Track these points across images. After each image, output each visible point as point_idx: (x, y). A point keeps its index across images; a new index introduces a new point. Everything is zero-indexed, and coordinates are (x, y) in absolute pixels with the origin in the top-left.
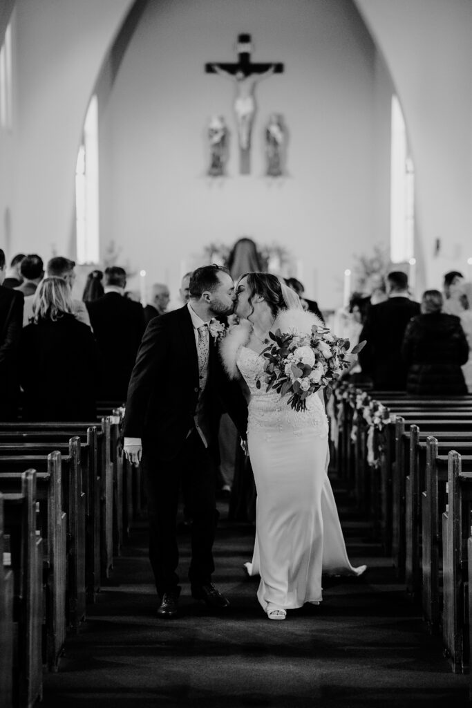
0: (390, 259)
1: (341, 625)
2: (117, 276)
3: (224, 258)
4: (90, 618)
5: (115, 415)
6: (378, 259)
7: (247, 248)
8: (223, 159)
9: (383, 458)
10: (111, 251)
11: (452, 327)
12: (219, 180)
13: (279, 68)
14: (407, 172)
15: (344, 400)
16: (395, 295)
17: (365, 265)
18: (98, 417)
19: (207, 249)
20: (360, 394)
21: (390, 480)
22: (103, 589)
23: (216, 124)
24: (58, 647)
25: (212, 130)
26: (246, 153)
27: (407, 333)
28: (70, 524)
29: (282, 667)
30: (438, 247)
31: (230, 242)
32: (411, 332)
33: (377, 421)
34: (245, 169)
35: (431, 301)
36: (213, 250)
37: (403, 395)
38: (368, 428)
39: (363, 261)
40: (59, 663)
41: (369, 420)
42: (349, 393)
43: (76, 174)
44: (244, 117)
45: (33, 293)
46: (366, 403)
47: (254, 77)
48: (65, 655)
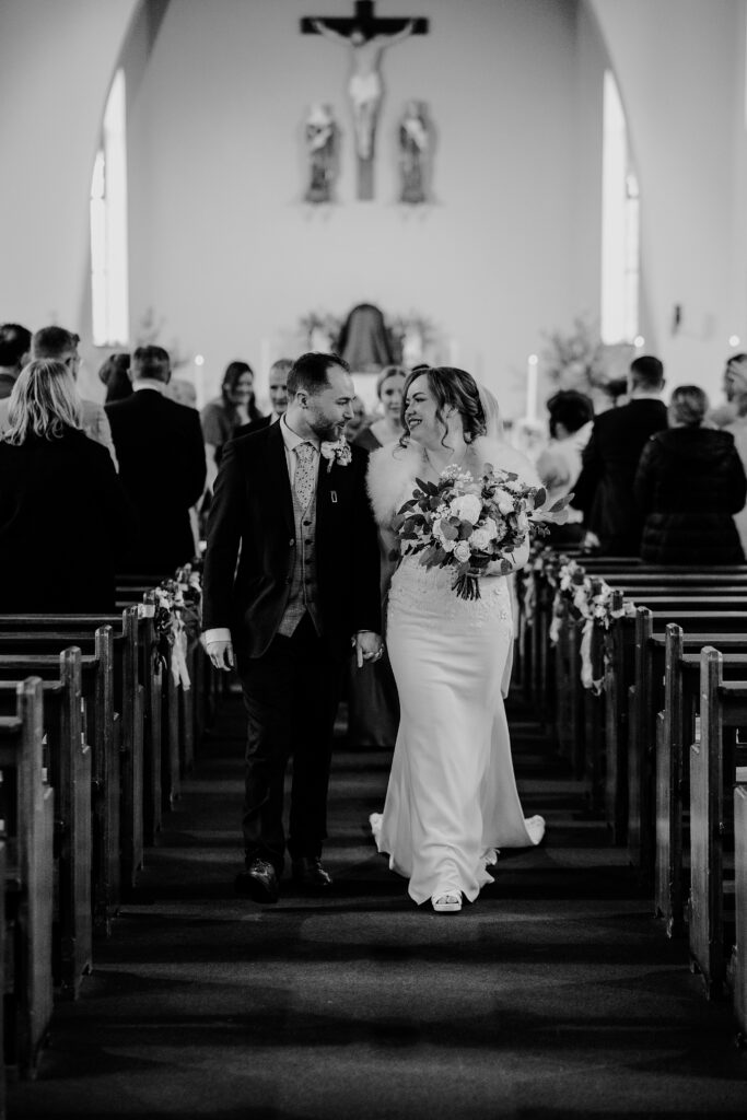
0: (601, 340)
1: (546, 981)
2: (156, 362)
3: (331, 336)
4: (102, 968)
5: (148, 602)
6: (580, 338)
7: (368, 319)
8: (329, 175)
9: (610, 675)
10: (148, 324)
11: (720, 452)
12: (323, 209)
13: (421, 26)
14: (629, 197)
15: (536, 574)
16: (640, 395)
17: (560, 349)
18: (118, 604)
19: (304, 322)
20: (566, 564)
21: (623, 715)
22: (125, 909)
23: (319, 118)
24: (37, 1032)
25: (312, 127)
26: (366, 164)
27: (643, 460)
28: (63, 804)
29: (445, 1068)
30: (678, 318)
31: (340, 310)
32: (652, 457)
33: (600, 612)
34: (366, 191)
35: (686, 404)
36: (313, 324)
37: (635, 564)
38: (584, 624)
39: (556, 341)
40: (39, 1061)
41: (585, 610)
42: (546, 562)
43: (90, 198)
44: (364, 106)
45: (8, 394)
46: (578, 579)
47: (380, 41)
48: (51, 1044)
